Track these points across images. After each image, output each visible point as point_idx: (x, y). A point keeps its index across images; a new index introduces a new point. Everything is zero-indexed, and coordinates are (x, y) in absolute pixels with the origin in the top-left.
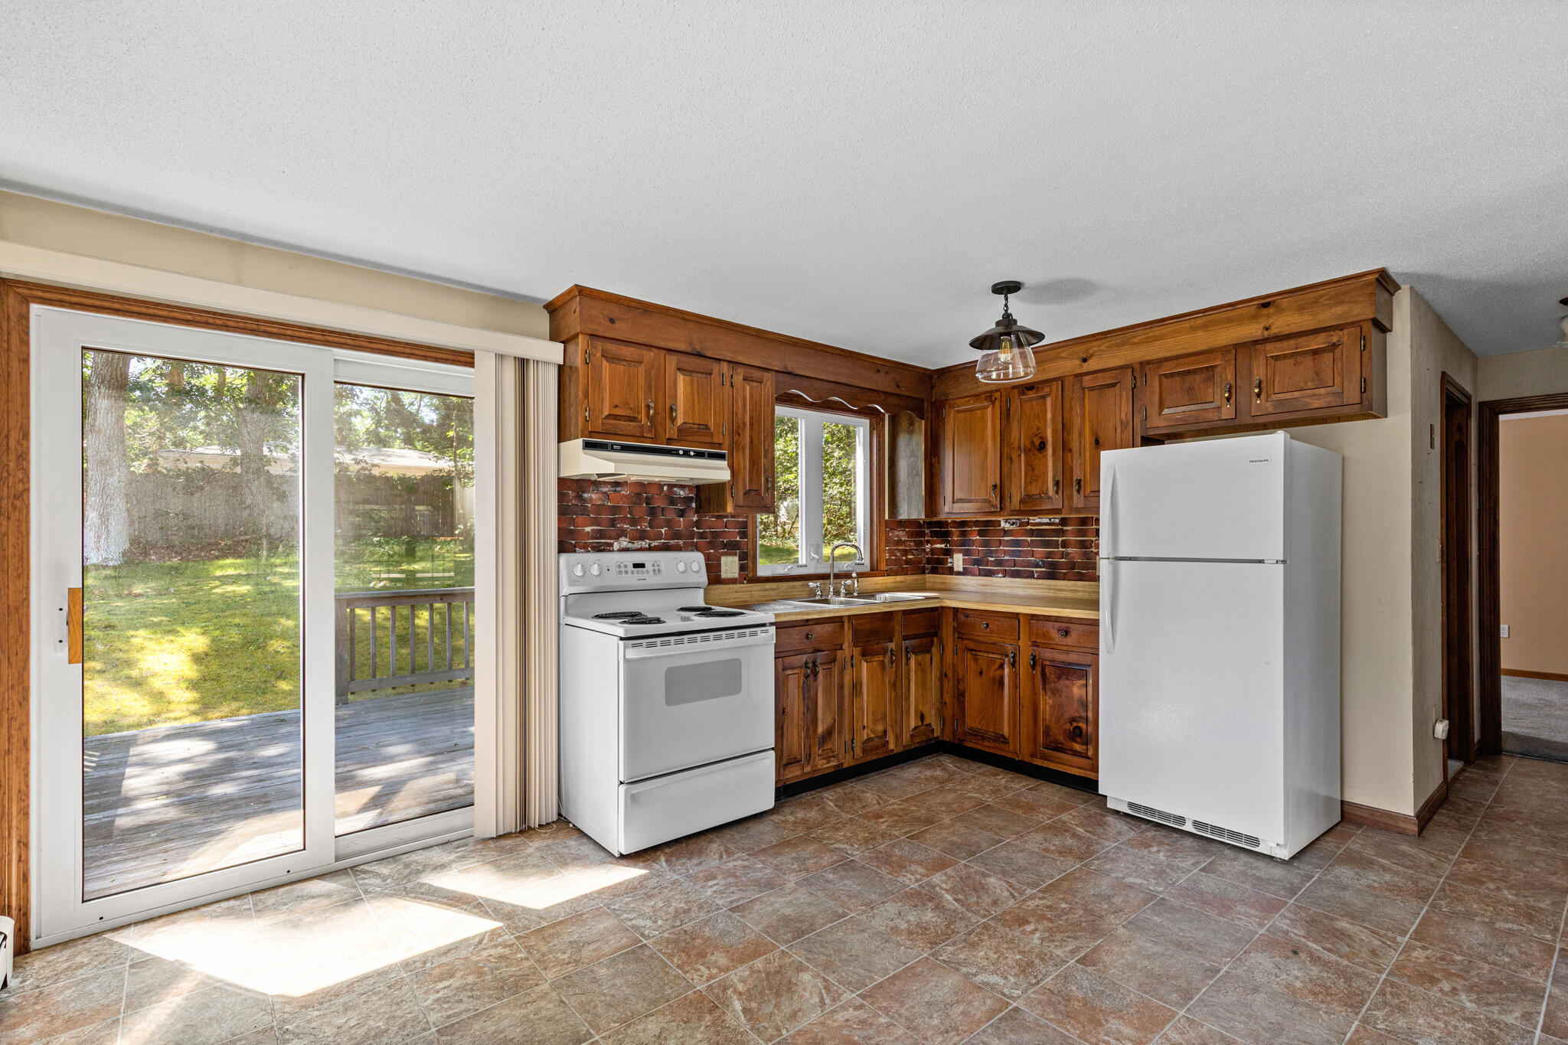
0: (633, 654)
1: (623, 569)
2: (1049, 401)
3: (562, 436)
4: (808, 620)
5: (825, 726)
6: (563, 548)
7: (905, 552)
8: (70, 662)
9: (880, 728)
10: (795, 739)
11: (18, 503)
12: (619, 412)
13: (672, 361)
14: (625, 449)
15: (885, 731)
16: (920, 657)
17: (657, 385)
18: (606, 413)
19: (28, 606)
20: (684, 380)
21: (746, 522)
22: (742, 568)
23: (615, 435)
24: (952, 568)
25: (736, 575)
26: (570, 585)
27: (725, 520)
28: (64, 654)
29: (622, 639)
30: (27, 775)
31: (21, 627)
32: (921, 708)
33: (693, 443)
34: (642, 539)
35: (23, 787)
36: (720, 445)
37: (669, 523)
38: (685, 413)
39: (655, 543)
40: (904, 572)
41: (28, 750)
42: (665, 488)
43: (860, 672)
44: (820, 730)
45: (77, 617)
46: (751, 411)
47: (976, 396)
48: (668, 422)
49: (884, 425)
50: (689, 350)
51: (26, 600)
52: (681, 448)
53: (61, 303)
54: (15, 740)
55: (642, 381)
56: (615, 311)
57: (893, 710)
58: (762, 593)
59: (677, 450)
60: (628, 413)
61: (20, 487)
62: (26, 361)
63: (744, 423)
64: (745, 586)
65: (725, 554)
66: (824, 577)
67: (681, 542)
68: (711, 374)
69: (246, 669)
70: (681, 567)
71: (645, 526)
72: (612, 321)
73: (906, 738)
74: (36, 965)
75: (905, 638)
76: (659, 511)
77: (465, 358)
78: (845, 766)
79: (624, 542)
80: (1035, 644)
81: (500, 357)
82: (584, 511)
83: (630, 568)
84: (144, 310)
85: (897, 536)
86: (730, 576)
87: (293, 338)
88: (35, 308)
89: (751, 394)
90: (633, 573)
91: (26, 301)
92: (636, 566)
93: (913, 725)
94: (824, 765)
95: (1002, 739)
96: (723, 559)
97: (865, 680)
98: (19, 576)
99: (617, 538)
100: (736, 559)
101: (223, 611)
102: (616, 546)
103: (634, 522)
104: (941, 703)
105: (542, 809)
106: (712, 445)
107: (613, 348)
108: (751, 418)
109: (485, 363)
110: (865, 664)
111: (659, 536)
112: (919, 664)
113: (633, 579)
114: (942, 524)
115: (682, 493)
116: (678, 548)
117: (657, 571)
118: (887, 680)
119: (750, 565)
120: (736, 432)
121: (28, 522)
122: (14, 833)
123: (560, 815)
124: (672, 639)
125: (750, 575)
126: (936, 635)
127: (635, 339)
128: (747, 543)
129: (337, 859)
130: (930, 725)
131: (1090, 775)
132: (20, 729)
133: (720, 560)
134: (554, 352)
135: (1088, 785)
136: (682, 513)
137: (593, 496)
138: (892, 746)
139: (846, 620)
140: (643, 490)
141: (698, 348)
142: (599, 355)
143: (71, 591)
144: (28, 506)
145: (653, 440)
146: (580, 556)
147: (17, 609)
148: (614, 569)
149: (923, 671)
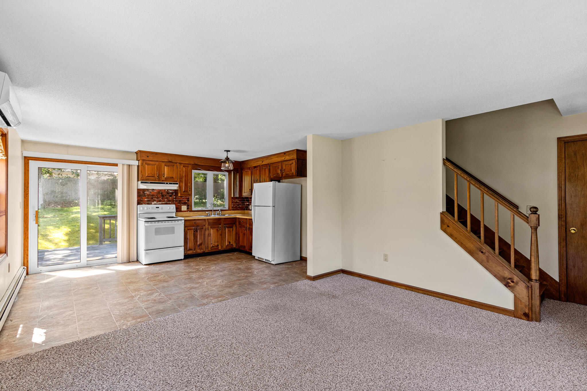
0: (146, 224)
1: (153, 208)
2: (258, 170)
3: (138, 181)
4: (195, 219)
5: (200, 243)
6: (139, 203)
7: (239, 205)
8: (36, 224)
9: (216, 244)
10: (190, 245)
11: (27, 195)
12: (149, 175)
13: (163, 164)
14: (151, 183)
15: (218, 245)
16: (229, 229)
17: (159, 169)
18: (146, 176)
19: (28, 214)
20: (167, 168)
21: (189, 198)
22: (188, 208)
23: (149, 180)
24: (249, 209)
25: (186, 210)
26: (139, 211)
27: (183, 197)
28: (35, 222)
29: (145, 222)
30: (28, 243)
31: (27, 217)
32: (229, 240)
33: (169, 181)
34: (160, 202)
35: (27, 245)
36: (176, 181)
37: (167, 198)
38: (167, 175)
39: (163, 203)
40: (238, 210)
41: (28, 239)
42: (166, 190)
43: (211, 231)
44: (198, 243)
45: (37, 216)
46: (185, 173)
47: (247, 168)
48: (162, 177)
49: (231, 174)
50: (168, 161)
51: (28, 212)
52: (166, 182)
53: (35, 160)
54: (26, 237)
55: (155, 168)
56: (149, 155)
57: (221, 240)
58: (193, 214)
59: (165, 183)
60: (152, 175)
61: (27, 193)
62: (28, 171)
63: (183, 177)
64: (189, 212)
65: (183, 205)
66: (211, 211)
67: (170, 202)
68: (174, 166)
69: (77, 237)
70: (168, 208)
71: (161, 199)
72: (148, 157)
73: (224, 247)
74: (29, 276)
75: (224, 224)
76: (165, 196)
77: (116, 165)
78: (206, 252)
79: (155, 202)
80: (249, 225)
81: (123, 165)
82: (145, 196)
83: (155, 208)
84: (49, 160)
85: (236, 201)
86: (184, 210)
87: (78, 163)
88: (30, 161)
89: (185, 170)
90: (156, 209)
91: (28, 160)
92: (156, 208)
93: (227, 245)
94: (199, 251)
95: (244, 247)
96: (182, 206)
97: (212, 233)
98: (27, 208)
99: (153, 202)
100: (186, 206)
101: (71, 222)
102: (153, 203)
103: (158, 198)
104: (236, 239)
105: (134, 257)
106: (174, 181)
107: (148, 162)
108: (185, 175)
109: (120, 166)
110: (212, 230)
111: (165, 201)
112: (228, 230)
113: (156, 210)
114: (243, 198)
115: (171, 191)
116: (170, 204)
117: (162, 209)
118: (219, 234)
119: (190, 207)
120: (181, 178)
121: (28, 199)
122: (26, 253)
123: (137, 260)
124: (157, 222)
125: (190, 210)
126: (235, 224)
127: (154, 160)
128: (189, 203)
129: (87, 265)
130: (232, 244)
131: (250, 251)
132: (27, 235)
133: (181, 206)
134: (136, 163)
135: (251, 254)
136: (171, 196)
137: (147, 192)
138: (220, 248)
139: (206, 220)
140: (160, 192)
141: (170, 161)
142: (145, 164)
143: (36, 211)
144: (28, 196)
145: (159, 181)
146: (144, 205)
147: (27, 214)
148: (150, 208)
149: (230, 232)
